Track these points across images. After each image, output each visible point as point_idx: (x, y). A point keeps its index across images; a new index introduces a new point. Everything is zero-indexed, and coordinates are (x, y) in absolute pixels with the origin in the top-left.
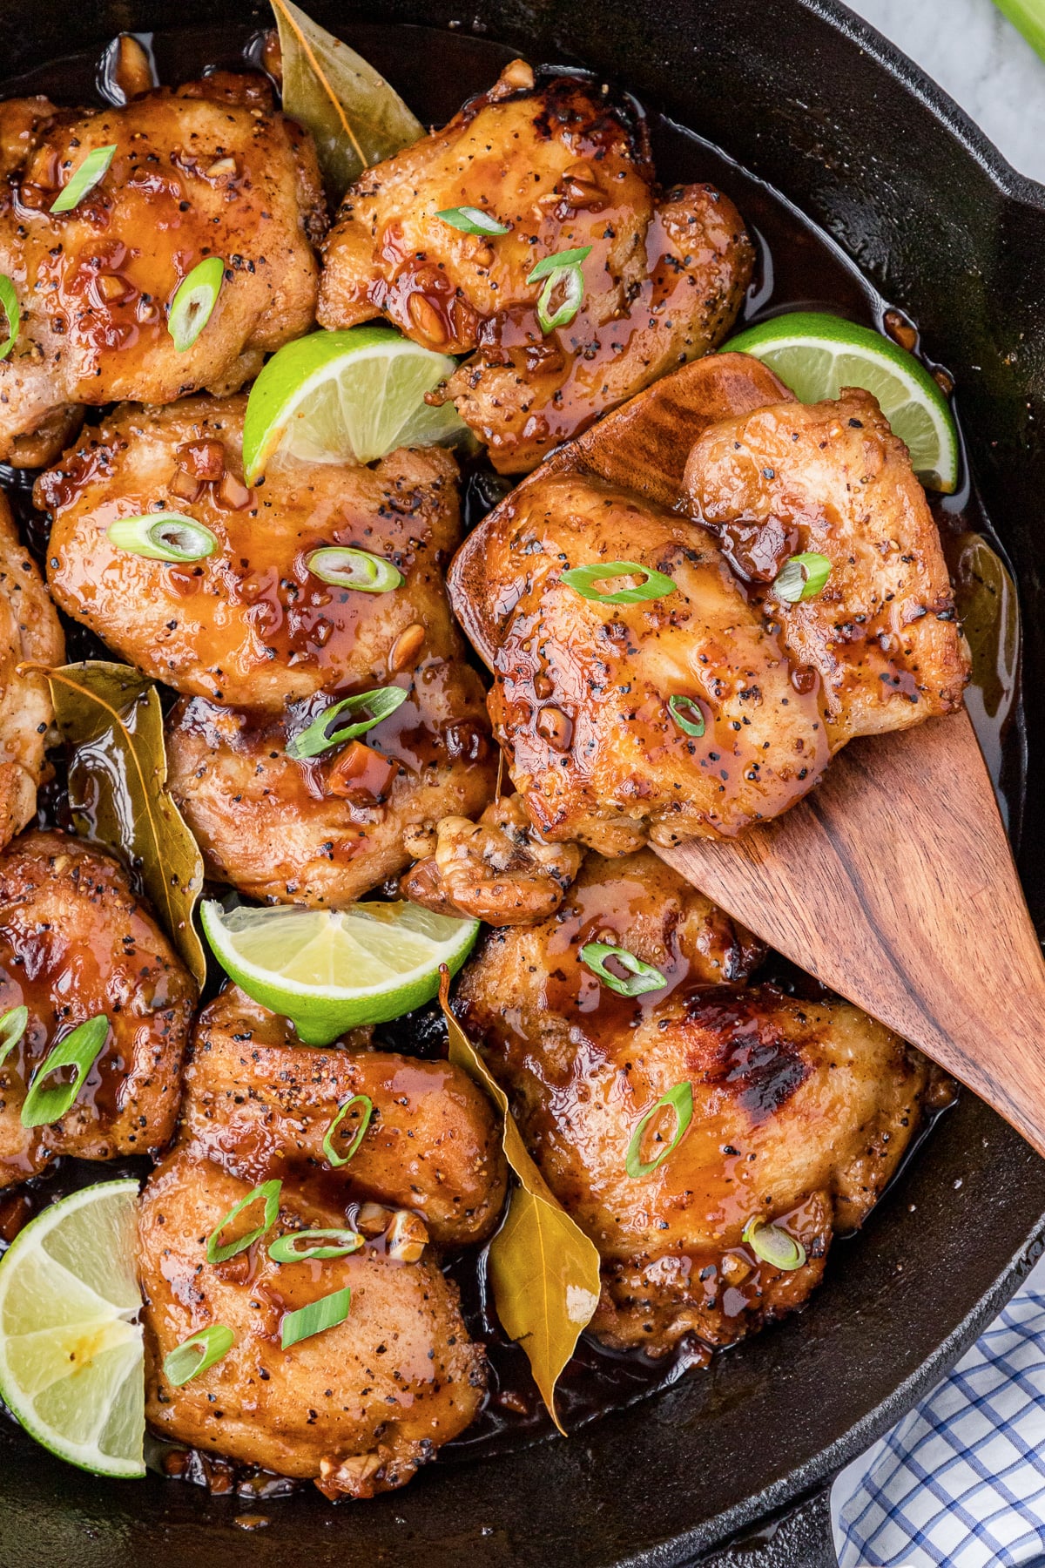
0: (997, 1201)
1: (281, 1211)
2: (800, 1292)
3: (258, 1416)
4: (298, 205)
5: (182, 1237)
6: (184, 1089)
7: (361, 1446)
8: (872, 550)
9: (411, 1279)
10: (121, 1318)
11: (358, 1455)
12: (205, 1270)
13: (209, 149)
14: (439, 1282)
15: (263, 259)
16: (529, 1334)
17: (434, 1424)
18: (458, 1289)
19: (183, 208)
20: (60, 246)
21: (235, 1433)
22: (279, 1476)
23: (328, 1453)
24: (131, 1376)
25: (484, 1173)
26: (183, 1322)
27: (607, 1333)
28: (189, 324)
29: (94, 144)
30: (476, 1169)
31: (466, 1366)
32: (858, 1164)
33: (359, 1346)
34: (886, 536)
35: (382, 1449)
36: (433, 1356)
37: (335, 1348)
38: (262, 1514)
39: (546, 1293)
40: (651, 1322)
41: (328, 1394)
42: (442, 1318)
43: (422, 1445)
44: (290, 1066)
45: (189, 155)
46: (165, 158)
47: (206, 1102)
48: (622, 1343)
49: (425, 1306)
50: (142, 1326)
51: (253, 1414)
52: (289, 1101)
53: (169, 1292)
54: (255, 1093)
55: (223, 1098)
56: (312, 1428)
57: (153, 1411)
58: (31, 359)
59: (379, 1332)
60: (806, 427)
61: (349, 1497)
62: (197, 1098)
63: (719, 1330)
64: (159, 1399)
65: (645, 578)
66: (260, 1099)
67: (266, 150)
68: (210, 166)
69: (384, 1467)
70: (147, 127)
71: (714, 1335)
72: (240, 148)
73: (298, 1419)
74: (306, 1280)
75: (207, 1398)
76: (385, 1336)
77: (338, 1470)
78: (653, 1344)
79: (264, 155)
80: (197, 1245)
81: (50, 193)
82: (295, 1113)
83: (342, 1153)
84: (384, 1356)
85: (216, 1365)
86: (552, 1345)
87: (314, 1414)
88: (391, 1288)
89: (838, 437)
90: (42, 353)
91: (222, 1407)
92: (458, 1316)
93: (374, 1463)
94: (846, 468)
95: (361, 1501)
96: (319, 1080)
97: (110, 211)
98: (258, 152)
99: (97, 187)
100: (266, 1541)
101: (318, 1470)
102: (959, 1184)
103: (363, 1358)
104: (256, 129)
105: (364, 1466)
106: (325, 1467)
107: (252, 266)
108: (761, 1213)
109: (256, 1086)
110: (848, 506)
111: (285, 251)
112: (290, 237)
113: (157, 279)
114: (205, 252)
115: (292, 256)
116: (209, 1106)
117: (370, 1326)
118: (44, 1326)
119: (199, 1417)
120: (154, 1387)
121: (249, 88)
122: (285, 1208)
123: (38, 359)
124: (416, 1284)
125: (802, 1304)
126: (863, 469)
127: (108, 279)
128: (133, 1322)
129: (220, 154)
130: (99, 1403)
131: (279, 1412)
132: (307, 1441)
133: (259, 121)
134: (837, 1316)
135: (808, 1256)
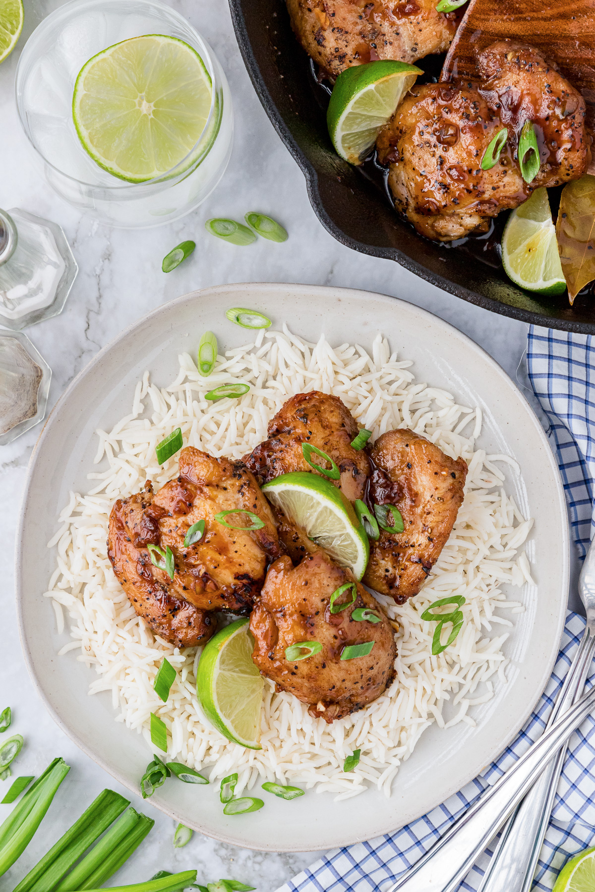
8: (421, 525)
34: (431, 525)
60: (436, 462)
65: (331, 468)
89: (443, 475)
94: (436, 489)
110: (426, 503)
126: (442, 494)
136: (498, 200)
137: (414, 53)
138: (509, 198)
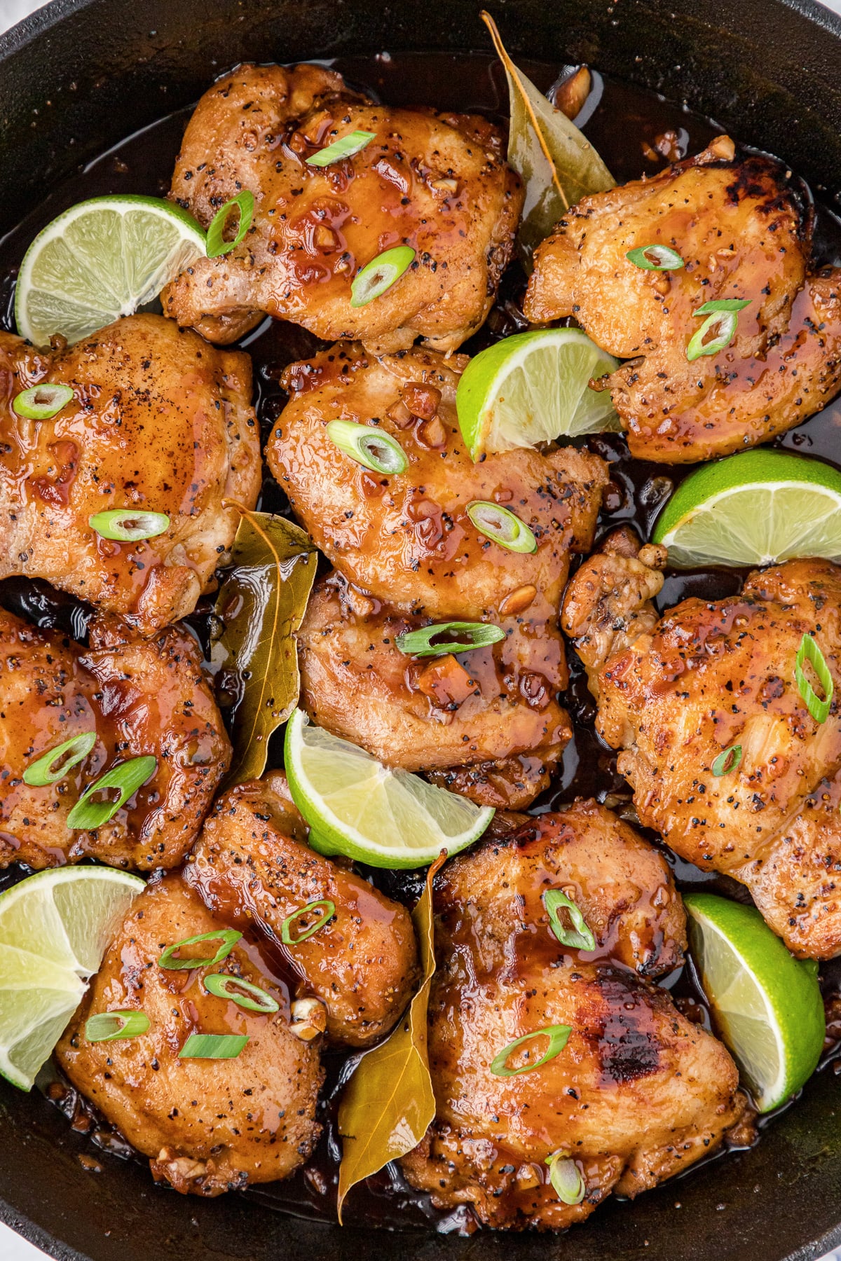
0: (743, 1236)
1: (229, 956)
2: (565, 1220)
3: (135, 1093)
4: (491, 238)
5: (149, 935)
6: (200, 832)
7: (197, 1153)
9: (296, 1053)
10: (77, 972)
11: (191, 1158)
12: (152, 969)
13: (443, 167)
14: (315, 1065)
15: (445, 265)
16: (354, 1138)
17: (257, 1165)
18: (325, 1077)
19: (405, 202)
20: (302, 190)
21: (112, 1094)
22: (126, 1141)
23: (170, 1145)
24: (59, 1017)
25: (390, 1000)
26: (118, 997)
27: (412, 1170)
28: (369, 288)
29: (360, 126)
30: (386, 994)
31: (302, 1135)
32: (657, 1154)
33: (234, 1081)
35: (210, 1163)
36: (282, 1116)
37: (216, 1073)
38: (101, 1162)
39: (382, 1118)
40: (447, 1181)
41: (194, 1104)
42: (303, 1092)
43: (240, 1175)
44: (286, 855)
45: (425, 164)
46: (408, 159)
47: (213, 851)
48: (418, 1184)
49: (296, 1077)
50: (88, 987)
51: (132, 1090)
52: (274, 880)
53: (119, 970)
54: (252, 863)
55: (226, 853)
56: (169, 1121)
57: (62, 1047)
58: (243, 264)
59: (253, 1079)
61: (169, 1185)
62: (207, 845)
63: (493, 1214)
64: (71, 1043)
66: (254, 868)
67: (485, 186)
68: (438, 180)
69: (204, 1177)
70: (405, 131)
71: (487, 1215)
72: (466, 176)
73: (163, 1109)
74: (221, 1013)
75: (106, 1059)
76: (255, 1084)
77: (171, 1162)
78: (439, 1196)
79: (482, 189)
80: (157, 947)
81: (312, 148)
82: (275, 890)
83: (294, 936)
84: (247, 1098)
85: (125, 1040)
86: (365, 1156)
87: (176, 1112)
88: (278, 1051)
90: (252, 263)
91: (113, 1072)
92: (315, 1097)
93: (199, 1170)
95: (175, 1193)
96: (304, 875)
97: (350, 181)
98: (478, 185)
99: (348, 160)
100: (93, 1183)
101: (157, 1153)
102: (721, 1207)
103: (232, 1092)
104: (484, 168)
105: (191, 1169)
106: (163, 1155)
107: (435, 266)
108: (569, 1150)
109: (256, 858)
111: (465, 266)
112: (473, 257)
113: (361, 245)
114: (404, 241)
115: (469, 272)
116: (214, 855)
117: (249, 1072)
118: (20, 946)
119: (93, 1070)
120: (73, 1031)
121: (494, 136)
122: (233, 954)
123: (247, 266)
124: (298, 1058)
125: (561, 1229)
127: (325, 230)
128: (84, 980)
129: (449, 175)
130: (27, 1022)
131: (152, 1098)
132: (160, 1129)
133: (489, 164)
134: (583, 1252)
135: (585, 1199)
136: (23, 844)
137: (18, 562)
138: (41, 850)
